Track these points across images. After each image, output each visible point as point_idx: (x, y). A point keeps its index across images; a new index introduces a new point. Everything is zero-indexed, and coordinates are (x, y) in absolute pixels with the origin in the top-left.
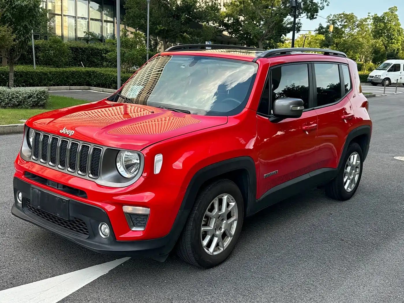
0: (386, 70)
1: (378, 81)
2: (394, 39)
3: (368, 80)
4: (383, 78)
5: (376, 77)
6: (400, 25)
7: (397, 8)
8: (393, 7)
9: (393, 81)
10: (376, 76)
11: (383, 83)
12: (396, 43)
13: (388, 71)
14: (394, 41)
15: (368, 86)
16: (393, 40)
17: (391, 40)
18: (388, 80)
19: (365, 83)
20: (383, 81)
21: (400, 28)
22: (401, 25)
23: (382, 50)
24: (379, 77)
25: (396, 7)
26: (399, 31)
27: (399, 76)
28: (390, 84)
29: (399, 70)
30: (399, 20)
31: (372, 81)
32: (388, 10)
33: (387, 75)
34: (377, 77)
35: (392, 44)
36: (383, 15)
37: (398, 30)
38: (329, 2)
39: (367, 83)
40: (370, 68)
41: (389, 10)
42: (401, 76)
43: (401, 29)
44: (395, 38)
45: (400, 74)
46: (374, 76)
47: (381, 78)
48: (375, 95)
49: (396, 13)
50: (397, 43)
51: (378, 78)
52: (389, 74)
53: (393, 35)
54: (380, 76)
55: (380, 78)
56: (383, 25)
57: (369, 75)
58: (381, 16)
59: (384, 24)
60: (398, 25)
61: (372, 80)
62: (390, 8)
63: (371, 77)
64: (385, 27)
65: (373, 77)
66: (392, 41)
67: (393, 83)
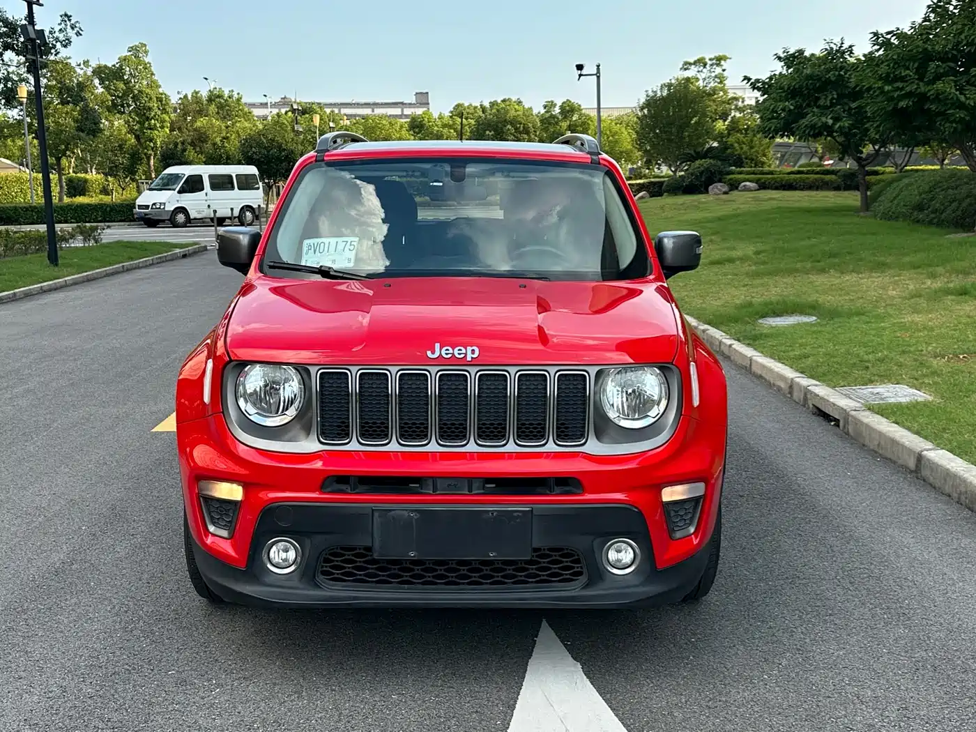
0: (174, 190)
1: (161, 216)
2: (152, 118)
3: (136, 216)
4: (172, 209)
5: (154, 207)
6: (160, 87)
7: (147, 48)
8: (137, 44)
9: (193, 215)
10: (154, 204)
11: (173, 219)
12: (160, 127)
13: (180, 192)
14: (155, 124)
15: (137, 230)
16: (153, 121)
17: (147, 120)
18: (183, 213)
19: (128, 223)
20: (171, 215)
21: (162, 94)
22: (162, 86)
23: (128, 143)
24: (162, 207)
25: (145, 45)
26: (161, 101)
27: (204, 202)
28: (189, 222)
29: (203, 189)
30: (154, 75)
31: (147, 217)
32: (126, 51)
33: (178, 201)
34: (158, 206)
35: (152, 131)
36: (117, 63)
37: (157, 98)
38: (80, 28)
39: (132, 223)
40: (104, 187)
41: (130, 51)
42: (209, 202)
43: (163, 96)
44: (155, 116)
45: (206, 198)
46: (149, 206)
47: (166, 209)
48: (206, 247)
49: (147, 60)
50: (162, 127)
51: (160, 208)
52: (182, 199)
53: (150, 109)
54: (165, 204)
55: (164, 208)
56: (121, 86)
57: (135, 204)
58: (114, 66)
59: (125, 84)
60: (154, 85)
61: (146, 214)
62: (131, 46)
63: (140, 207)
64: (129, 90)
65: (147, 207)
66: (150, 123)
67: (195, 219)
